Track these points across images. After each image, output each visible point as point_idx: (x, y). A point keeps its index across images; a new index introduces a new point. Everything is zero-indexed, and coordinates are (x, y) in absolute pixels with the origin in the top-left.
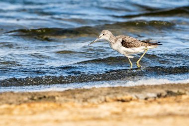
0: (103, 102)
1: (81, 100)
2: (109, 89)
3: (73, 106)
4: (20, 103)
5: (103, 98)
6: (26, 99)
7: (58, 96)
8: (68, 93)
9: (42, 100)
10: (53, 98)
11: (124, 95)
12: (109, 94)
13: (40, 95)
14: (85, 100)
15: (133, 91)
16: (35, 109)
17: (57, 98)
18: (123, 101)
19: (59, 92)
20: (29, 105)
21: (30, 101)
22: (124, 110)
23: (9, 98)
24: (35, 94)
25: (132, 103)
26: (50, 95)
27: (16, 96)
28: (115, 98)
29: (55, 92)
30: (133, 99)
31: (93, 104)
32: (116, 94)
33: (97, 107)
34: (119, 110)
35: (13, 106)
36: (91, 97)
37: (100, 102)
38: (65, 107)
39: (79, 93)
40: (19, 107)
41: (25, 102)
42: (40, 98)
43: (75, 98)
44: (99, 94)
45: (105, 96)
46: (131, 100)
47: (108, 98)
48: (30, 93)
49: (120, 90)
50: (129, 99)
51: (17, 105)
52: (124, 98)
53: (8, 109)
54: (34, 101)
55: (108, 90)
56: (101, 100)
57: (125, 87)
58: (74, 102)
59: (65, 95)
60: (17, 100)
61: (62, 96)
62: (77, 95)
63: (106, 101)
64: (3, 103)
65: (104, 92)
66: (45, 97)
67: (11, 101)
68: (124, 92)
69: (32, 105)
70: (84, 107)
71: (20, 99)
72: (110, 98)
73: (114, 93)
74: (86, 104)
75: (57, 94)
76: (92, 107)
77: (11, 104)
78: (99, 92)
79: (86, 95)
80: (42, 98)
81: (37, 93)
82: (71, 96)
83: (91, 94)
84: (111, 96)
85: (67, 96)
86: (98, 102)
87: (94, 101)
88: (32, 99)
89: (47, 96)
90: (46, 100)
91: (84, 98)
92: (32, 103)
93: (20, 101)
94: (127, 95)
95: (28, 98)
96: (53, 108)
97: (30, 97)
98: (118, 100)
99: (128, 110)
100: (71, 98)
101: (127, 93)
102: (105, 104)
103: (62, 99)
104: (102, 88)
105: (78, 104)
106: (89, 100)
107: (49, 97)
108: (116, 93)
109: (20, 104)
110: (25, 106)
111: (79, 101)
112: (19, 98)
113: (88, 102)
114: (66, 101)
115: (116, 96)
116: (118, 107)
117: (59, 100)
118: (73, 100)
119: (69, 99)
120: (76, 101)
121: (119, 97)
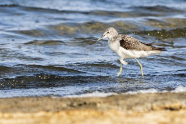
0: (149, 111)
1: (125, 108)
2: (156, 95)
3: (116, 114)
4: (58, 110)
5: (149, 105)
6: (64, 105)
7: (100, 103)
8: (111, 99)
9: (82, 108)
10: (95, 104)
11: (172, 102)
12: (156, 101)
13: (80, 101)
14: (130, 108)
15: (183, 98)
16: (74, 118)
17: (99, 105)
18: (171, 109)
19: (101, 98)
20: (68, 113)
21: (69, 108)
22: (172, 120)
23: (46, 104)
24: (75, 100)
25: (182, 112)
26: (92, 101)
27: (53, 102)
28: (162, 106)
29: (96, 98)
30: (183, 107)
31: (139, 112)
32: (164, 101)
33: (142, 116)
34: (167, 120)
35: (50, 114)
36: (137, 104)
37: (146, 110)
38: (108, 116)
39: (123, 99)
40: (56, 115)
41: (64, 109)
42: (80, 105)
43: (118, 105)
44: (145, 101)
45: (152, 103)
46: (181, 108)
47: (155, 105)
48: (69, 99)
49: (169, 97)
50: (178, 108)
51: (54, 112)
52: (173, 105)
53: (44, 117)
54: (73, 108)
55: (155, 97)
56: (147, 108)
57: (174, 93)
58: (117, 110)
59: (108, 102)
60: (54, 107)
61: (104, 102)
62: (121, 102)
63: (152, 109)
64: (39, 111)
65: (151, 98)
66: (85, 103)
67: (48, 107)
68: (173, 99)
69: (71, 113)
70: (128, 116)
71: (59, 106)
72: (158, 106)
73: (161, 100)
74: (130, 112)
75: (99, 100)
76: (137, 116)
77: (48, 111)
78: (146, 99)
79: (131, 101)
80: (83, 105)
81: (77, 98)
82: (114, 102)
83: (137, 100)
84: (159, 103)
85: (110, 102)
86: (144, 110)
87: (140, 108)
88: (71, 106)
89: (88, 102)
90: (87, 107)
91: (128, 106)
92: (71, 110)
93: (58, 108)
94: (176, 102)
95: (68, 105)
96: (94, 117)
97: (69, 103)
98: (166, 109)
99: (177, 120)
100: (114, 105)
101: (176, 100)
102: (152, 113)
103: (105, 106)
104: (149, 93)
105: (122, 112)
106: (134, 108)
107: (90, 104)
108: (165, 99)
109: (58, 112)
110: (63, 113)
111: (123, 108)
112: (57, 104)
113: (133, 110)
114: (109, 109)
115: (164, 104)
116: (165, 116)
117: (100, 108)
118: (116, 107)
119: (112, 107)
120: (120, 108)
121: (168, 105)
